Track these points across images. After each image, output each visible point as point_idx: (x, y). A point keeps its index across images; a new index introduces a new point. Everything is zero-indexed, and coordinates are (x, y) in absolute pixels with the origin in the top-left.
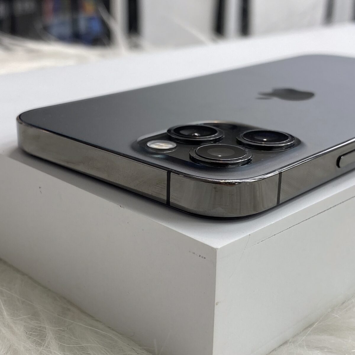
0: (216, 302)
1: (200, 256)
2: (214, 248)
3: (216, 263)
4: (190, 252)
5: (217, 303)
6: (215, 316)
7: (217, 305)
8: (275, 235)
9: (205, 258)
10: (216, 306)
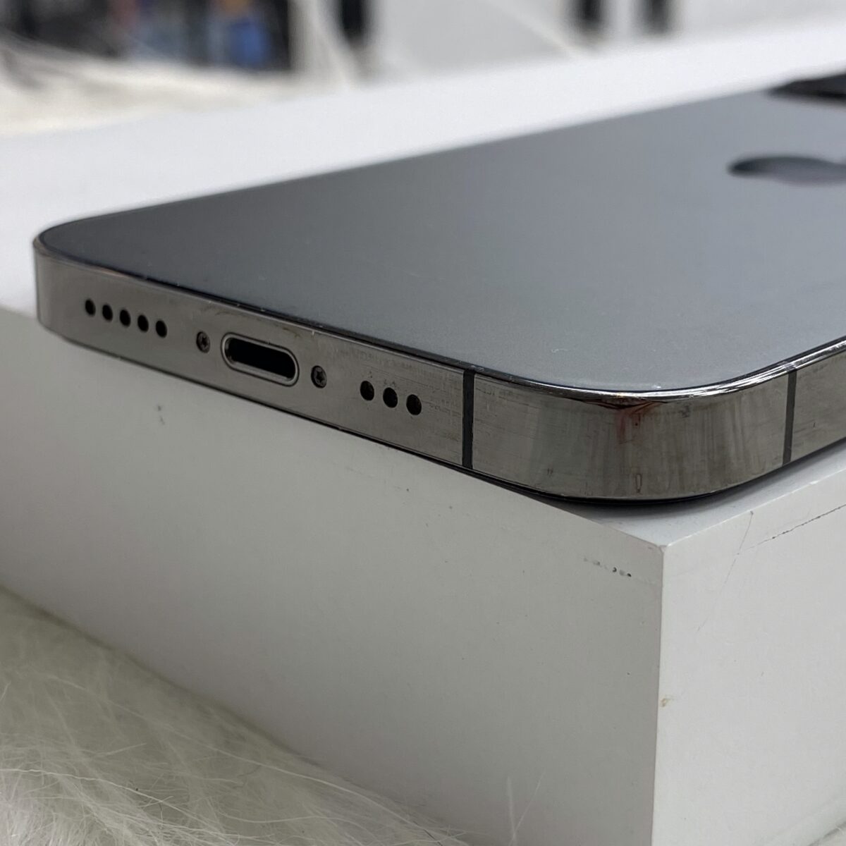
0: (661, 698)
1: (615, 570)
2: (655, 546)
3: (661, 586)
4: (585, 560)
5: (664, 700)
6: (658, 735)
7: (664, 705)
8: (819, 517)
9: (629, 575)
10: (660, 709)
